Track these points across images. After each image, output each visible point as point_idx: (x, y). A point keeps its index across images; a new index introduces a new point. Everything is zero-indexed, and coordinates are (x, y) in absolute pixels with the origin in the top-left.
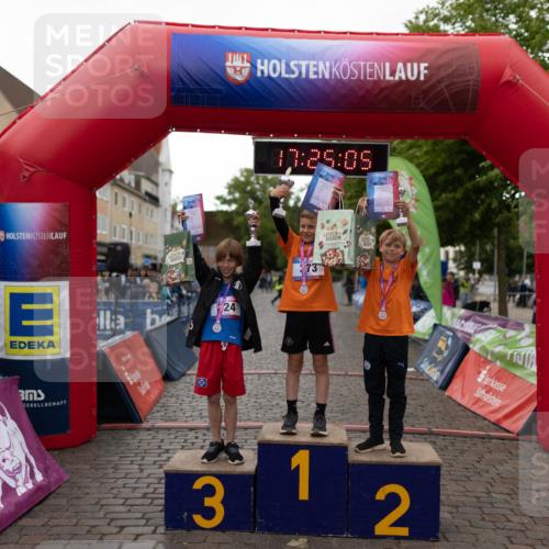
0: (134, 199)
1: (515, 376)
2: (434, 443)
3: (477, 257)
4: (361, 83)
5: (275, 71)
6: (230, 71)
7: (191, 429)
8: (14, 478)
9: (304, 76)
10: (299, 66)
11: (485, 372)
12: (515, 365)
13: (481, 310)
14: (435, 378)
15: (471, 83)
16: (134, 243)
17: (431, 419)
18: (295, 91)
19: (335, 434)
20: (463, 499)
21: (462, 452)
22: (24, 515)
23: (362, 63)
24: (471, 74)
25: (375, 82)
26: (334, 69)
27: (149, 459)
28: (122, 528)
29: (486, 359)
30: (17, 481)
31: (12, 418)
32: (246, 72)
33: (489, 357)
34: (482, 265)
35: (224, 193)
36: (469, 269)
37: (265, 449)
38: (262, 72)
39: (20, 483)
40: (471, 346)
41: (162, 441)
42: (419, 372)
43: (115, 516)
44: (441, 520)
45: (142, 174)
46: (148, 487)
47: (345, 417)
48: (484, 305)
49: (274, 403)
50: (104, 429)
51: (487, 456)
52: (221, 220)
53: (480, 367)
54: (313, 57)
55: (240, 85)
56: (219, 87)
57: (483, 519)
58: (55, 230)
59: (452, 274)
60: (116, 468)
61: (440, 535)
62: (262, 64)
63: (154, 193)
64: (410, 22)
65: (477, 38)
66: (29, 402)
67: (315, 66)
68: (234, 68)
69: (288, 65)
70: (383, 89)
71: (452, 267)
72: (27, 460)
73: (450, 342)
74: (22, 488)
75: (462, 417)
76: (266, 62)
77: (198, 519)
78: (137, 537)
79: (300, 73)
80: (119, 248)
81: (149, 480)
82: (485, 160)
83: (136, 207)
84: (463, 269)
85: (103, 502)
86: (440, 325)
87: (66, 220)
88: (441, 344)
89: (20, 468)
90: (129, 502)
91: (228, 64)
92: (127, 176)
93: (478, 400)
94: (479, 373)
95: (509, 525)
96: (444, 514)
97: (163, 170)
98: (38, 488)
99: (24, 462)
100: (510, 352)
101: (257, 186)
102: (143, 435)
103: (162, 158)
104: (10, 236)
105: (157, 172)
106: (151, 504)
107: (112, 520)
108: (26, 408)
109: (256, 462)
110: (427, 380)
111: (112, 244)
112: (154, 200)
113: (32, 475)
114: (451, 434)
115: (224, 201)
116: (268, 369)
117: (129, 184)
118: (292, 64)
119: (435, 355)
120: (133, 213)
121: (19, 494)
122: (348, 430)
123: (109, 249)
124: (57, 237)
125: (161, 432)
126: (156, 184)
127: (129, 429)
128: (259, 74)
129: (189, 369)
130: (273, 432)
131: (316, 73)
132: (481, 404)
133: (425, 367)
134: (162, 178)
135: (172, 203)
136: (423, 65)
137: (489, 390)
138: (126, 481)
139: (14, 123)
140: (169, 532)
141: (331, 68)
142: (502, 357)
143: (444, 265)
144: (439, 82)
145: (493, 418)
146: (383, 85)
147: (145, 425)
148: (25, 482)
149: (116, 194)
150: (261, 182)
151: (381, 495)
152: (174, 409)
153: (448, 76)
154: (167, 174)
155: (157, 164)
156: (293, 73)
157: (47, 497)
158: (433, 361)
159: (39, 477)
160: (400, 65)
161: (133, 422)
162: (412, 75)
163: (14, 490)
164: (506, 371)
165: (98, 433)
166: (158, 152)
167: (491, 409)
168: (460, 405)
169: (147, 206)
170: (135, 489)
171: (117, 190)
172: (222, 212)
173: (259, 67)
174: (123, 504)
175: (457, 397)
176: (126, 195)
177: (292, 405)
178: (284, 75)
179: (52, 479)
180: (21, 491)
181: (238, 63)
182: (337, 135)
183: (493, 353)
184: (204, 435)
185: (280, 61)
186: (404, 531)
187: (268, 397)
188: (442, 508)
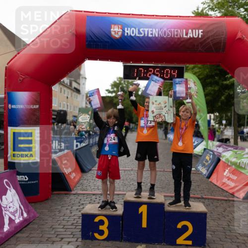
0: (69, 91)
1: (241, 173)
2: (204, 203)
3: (224, 118)
4: (172, 39)
5: (133, 33)
6: (113, 33)
7: (94, 195)
8: (14, 215)
9: (146, 35)
10: (144, 31)
11: (227, 171)
12: (241, 168)
13: (226, 142)
14: (204, 173)
15: (222, 39)
16: (69, 110)
17: (202, 192)
18: (142, 42)
19: (159, 198)
20: (217, 228)
21: (217, 207)
22: (18, 232)
23: (173, 30)
24: (223, 35)
25: (178, 38)
26: (160, 33)
27: (74, 208)
28: (62, 238)
29: (228, 165)
30: (15, 216)
31: (13, 188)
32: (120, 34)
33: (229, 164)
34: (226, 122)
35: (110, 88)
36: (220, 123)
37: (127, 204)
38: (127, 33)
39: (17, 218)
40: (221, 159)
41: (81, 200)
42: (197, 170)
43: (59, 233)
44: (207, 238)
45: (73, 79)
46: (74, 220)
47: (164, 190)
48: (227, 140)
49: (131, 183)
50: (55, 194)
51: (228, 209)
52: (108, 100)
53: (225, 168)
54: (150, 27)
55: (118, 39)
56: (108, 40)
57: (226, 238)
58: (34, 104)
59: (213, 126)
60: (60, 212)
61: (206, 245)
62: (127, 30)
63: (78, 88)
64: (195, 11)
65: (225, 18)
66: (21, 181)
67: (151, 31)
68: (115, 31)
69: (139, 30)
70: (182, 42)
71: (212, 122)
72: (20, 207)
73: (211, 156)
74: (18, 220)
75: (217, 191)
76: (129, 29)
77: (96, 235)
78: (69, 242)
79: (145, 34)
80: (62, 112)
81: (75, 217)
82: (228, 74)
83: (70, 94)
84: (217, 124)
85: (53, 227)
86: (207, 149)
87: (38, 100)
88: (207, 158)
89: (17, 211)
90: (65, 227)
91: (112, 30)
92: (66, 80)
93: (224, 183)
94: (225, 171)
95: (238, 241)
96: (208, 235)
97: (82, 78)
98: (25, 220)
99: (18, 208)
100: (239, 162)
101: (125, 85)
102: (72, 197)
103: (82, 72)
104: (13, 107)
105: (79, 78)
106: (75, 228)
107: (58, 235)
108: (20, 184)
109: (123, 210)
110: (201, 174)
111: (59, 111)
112: (78, 91)
113: (22, 214)
114: (211, 199)
115: (109, 92)
116: (128, 168)
117: (67, 84)
118: (141, 30)
119: (204, 162)
120: (69, 97)
121: (16, 223)
122: (165, 196)
123: (58, 113)
124: (34, 107)
125: (80, 195)
126: (79, 84)
127: (66, 194)
128: (126, 34)
129: (93, 168)
130: (131, 196)
131: (152, 34)
132: (225, 185)
133: (200, 168)
134: (81, 81)
135: (86, 92)
136: (200, 31)
137: (229, 179)
138: (64, 217)
139: (16, 56)
140: (83, 241)
141: (158, 32)
142: (235, 164)
143: (209, 122)
144: (208, 38)
145: (231, 191)
146: (182, 40)
147: (73, 192)
148: (19, 217)
149: (61, 88)
150: (126, 83)
151: (179, 226)
152: (86, 185)
153: (212, 36)
154: (84, 79)
155: (80, 75)
156: (142, 34)
157: (28, 224)
158: (204, 165)
159: (25, 215)
160: (190, 31)
161: (68, 191)
162: (196, 35)
163: (14, 221)
164: (237, 170)
165: (52, 196)
166: (80, 69)
167: (230, 187)
168: (216, 185)
169: (75, 94)
170: (68, 221)
171: (61, 86)
172: (108, 97)
173: (126, 31)
174: (63, 228)
175: (214, 182)
176: (65, 89)
177: (139, 184)
178: (137, 35)
179: (31, 216)
180: (17, 221)
181: (116, 29)
182: (161, 62)
183: (231, 162)
184: (100, 197)
185: (135, 28)
186: (190, 243)
187: (129, 181)
188: (207, 232)
